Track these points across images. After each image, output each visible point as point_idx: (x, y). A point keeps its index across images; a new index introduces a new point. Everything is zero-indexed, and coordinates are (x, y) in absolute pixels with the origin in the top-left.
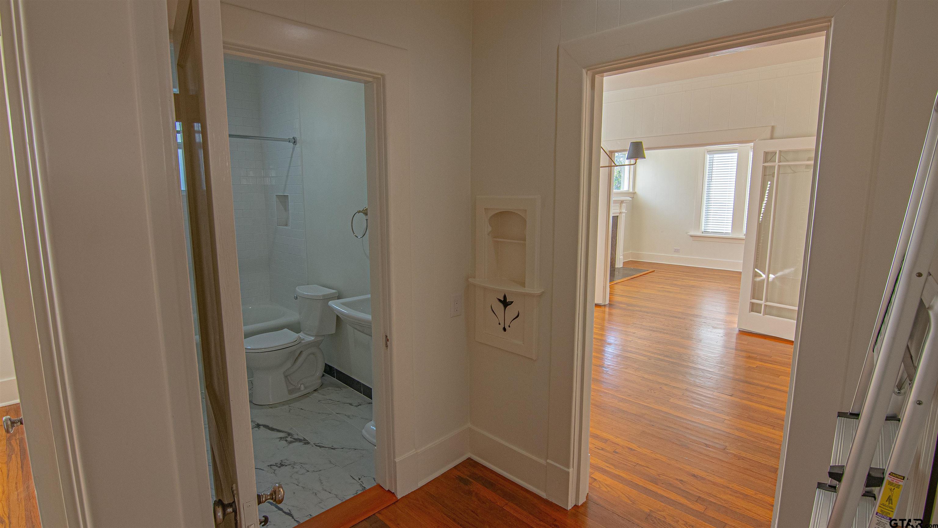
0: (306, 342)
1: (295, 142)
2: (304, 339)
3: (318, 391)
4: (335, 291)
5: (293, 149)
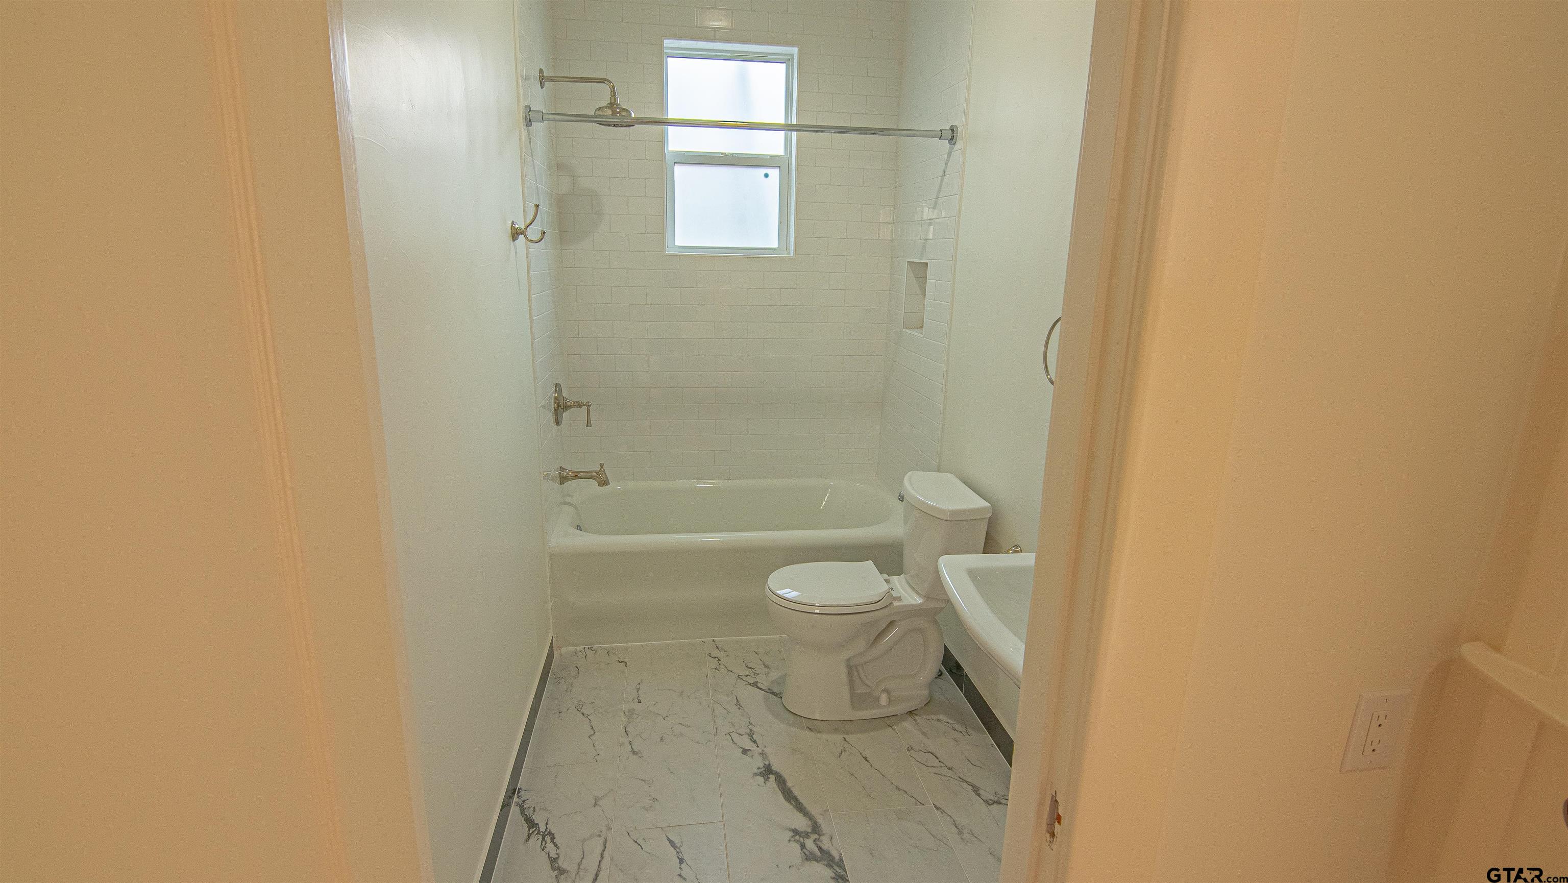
0: (905, 606)
1: (952, 139)
2: (899, 599)
3: (916, 717)
4: (985, 504)
5: (948, 154)
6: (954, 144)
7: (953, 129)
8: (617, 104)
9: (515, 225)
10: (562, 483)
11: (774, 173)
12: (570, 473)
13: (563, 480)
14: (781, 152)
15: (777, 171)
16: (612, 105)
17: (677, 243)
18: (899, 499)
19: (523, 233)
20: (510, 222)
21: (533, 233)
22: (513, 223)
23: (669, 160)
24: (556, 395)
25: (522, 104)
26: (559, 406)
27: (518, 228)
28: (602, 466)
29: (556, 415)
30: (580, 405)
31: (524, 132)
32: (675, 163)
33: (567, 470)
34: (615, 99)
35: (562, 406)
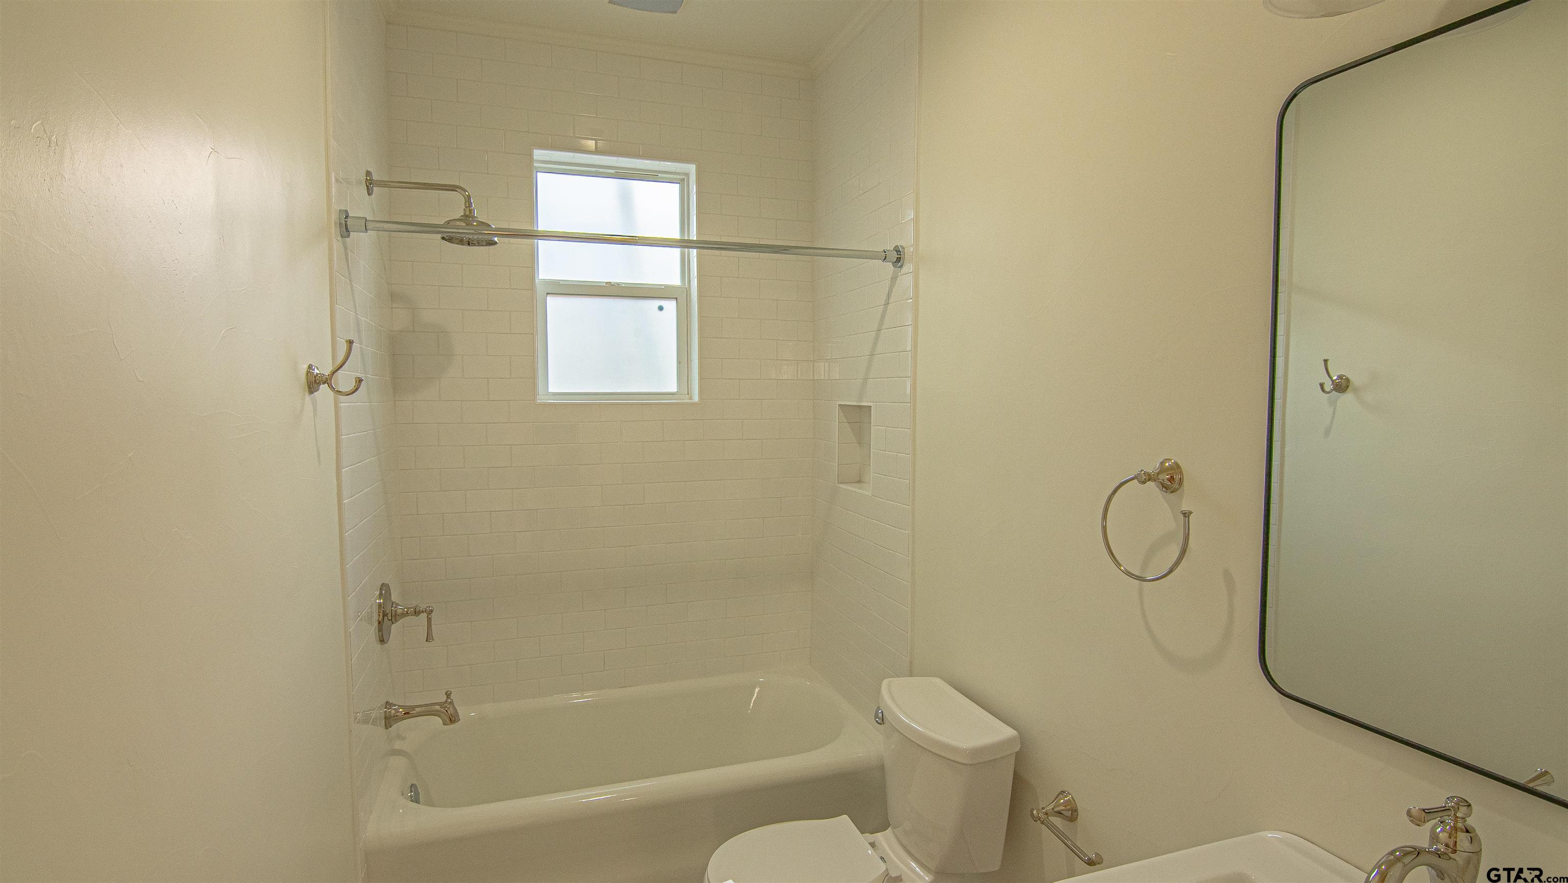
1: (898, 260)
4: (1009, 732)
5: (892, 278)
6: (901, 267)
7: (897, 250)
8: (474, 217)
9: (314, 370)
10: (388, 726)
11: (670, 306)
12: (401, 710)
13: (389, 721)
14: (676, 281)
15: (674, 303)
16: (468, 217)
17: (551, 390)
18: (877, 722)
19: (327, 380)
20: (306, 366)
21: (344, 381)
22: (310, 367)
23: (540, 289)
24: (382, 601)
25: (336, 207)
26: (385, 615)
27: (317, 374)
28: (448, 695)
29: (380, 629)
30: (417, 613)
31: (337, 244)
32: (547, 293)
33: (395, 705)
34: (470, 211)
35: (389, 615)
